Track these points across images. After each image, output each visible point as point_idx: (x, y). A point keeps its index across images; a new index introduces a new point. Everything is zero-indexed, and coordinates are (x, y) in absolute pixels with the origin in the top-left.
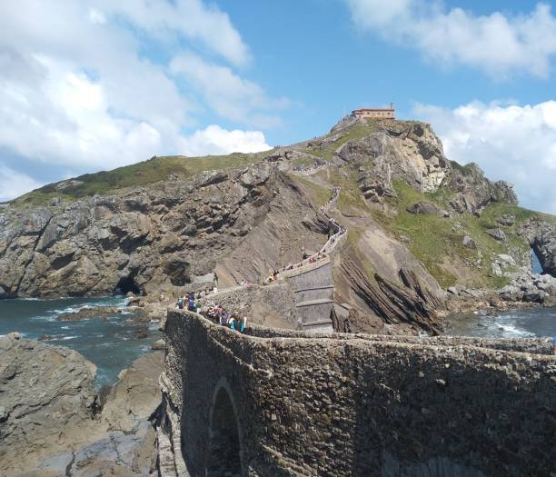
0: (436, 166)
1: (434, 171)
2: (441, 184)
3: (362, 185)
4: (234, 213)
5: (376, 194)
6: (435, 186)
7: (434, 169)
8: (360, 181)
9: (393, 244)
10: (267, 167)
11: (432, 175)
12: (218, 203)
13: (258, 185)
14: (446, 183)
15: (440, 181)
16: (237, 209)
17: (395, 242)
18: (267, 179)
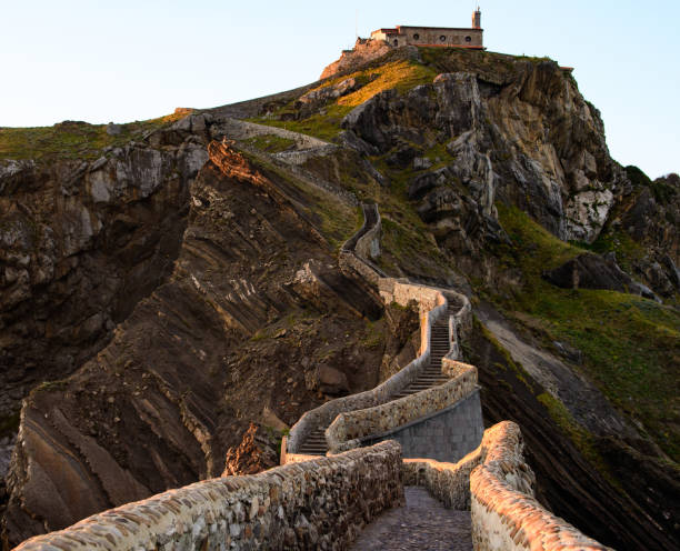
0: (591, 176)
1: (587, 189)
2: (607, 222)
3: (425, 206)
4: (64, 279)
5: (463, 232)
6: (593, 224)
7: (587, 182)
8: (418, 195)
9: (546, 363)
10: (157, 159)
11: (582, 199)
12: (19, 249)
13: (133, 204)
14: (617, 220)
15: (603, 213)
16: (73, 270)
17: (547, 357)
18: (156, 190)
